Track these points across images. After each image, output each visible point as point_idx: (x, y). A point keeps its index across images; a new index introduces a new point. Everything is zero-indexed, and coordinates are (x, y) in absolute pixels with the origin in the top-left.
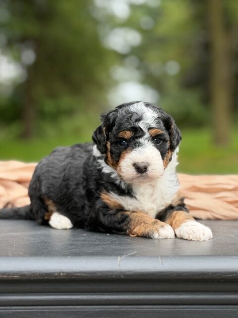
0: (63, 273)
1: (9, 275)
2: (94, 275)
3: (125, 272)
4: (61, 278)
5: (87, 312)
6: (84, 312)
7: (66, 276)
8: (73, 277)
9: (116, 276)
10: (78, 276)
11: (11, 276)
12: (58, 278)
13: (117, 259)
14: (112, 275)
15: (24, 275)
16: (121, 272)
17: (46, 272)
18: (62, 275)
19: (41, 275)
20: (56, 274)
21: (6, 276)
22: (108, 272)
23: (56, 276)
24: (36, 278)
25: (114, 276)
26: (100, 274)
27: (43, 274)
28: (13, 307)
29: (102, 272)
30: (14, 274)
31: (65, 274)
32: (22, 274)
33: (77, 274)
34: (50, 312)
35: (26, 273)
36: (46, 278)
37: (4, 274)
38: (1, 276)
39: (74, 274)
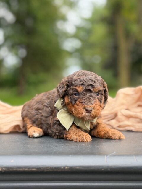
0: (67, 167)
1: (29, 168)
2: (89, 168)
3: (111, 166)
7: (69, 169)
8: (75, 170)
9: (104, 169)
10: (78, 169)
11: (31, 169)
12: (63, 170)
13: (105, 157)
14: (102, 169)
16: (108, 166)
17: (55, 166)
18: (67, 169)
19: (51, 168)
20: (63, 168)
21: (27, 169)
22: (100, 166)
23: (62, 169)
24: (48, 170)
25: (103, 169)
26: (93, 168)
27: (53, 167)
29: (95, 167)
30: (33, 168)
31: (68, 168)
32: (38, 167)
33: (77, 168)
35: (41, 167)
36: (55, 170)
37: (26, 167)
38: (24, 169)
39: (75, 168)
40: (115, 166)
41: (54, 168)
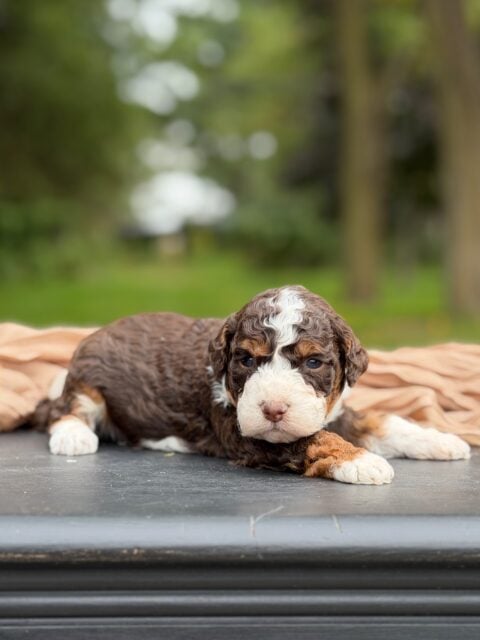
0: (139, 548)
1: (26, 553)
3: (266, 548)
4: (134, 559)
5: (185, 629)
6: (180, 630)
7: (144, 555)
8: (160, 559)
9: (247, 555)
10: (169, 556)
11: (32, 556)
12: (127, 559)
13: (249, 521)
14: (239, 554)
15: (58, 553)
16: (257, 548)
17: (102, 547)
18: (138, 554)
19: (92, 553)
20: (125, 552)
21: (19, 556)
22: (232, 547)
23: (124, 556)
24: (83, 559)
25: (243, 556)
26: (214, 552)
27: (97, 550)
28: (31, 620)
29: (218, 548)
30: (38, 551)
31: (142, 551)
32: (53, 551)
33: (168, 552)
34: (108, 631)
35: (61, 549)
36: (104, 559)
37: (16, 550)
38: (10, 555)
39: (161, 552)
40: (276, 547)
41: (99, 552)
